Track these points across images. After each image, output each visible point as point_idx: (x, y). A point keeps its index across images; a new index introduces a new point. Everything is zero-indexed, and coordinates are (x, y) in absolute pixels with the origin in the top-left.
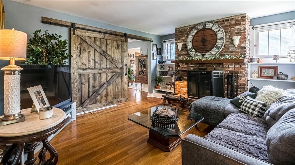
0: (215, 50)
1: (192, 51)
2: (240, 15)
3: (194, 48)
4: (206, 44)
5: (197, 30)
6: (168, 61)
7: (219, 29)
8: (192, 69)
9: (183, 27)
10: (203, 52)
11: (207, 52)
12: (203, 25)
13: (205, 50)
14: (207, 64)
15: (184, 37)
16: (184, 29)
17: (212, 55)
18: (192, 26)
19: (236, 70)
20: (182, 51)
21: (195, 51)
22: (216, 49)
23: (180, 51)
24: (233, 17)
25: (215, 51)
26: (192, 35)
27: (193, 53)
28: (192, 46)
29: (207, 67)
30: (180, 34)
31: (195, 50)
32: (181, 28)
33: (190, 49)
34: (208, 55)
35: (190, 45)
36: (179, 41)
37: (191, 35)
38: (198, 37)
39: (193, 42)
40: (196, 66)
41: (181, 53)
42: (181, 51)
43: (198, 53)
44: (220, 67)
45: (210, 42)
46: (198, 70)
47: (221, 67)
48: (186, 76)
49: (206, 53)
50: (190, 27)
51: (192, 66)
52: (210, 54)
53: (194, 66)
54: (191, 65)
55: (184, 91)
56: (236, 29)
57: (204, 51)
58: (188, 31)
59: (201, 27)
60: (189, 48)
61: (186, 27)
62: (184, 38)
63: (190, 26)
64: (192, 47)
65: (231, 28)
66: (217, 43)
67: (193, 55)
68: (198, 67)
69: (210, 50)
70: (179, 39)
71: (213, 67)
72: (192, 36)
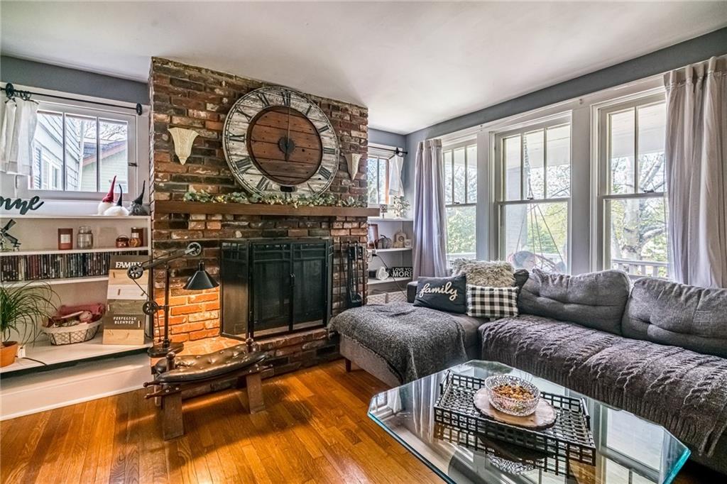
0: (320, 179)
1: (249, 171)
2: (360, 108)
3: (256, 163)
4: (293, 156)
5: (263, 102)
6: (47, 203)
7: (326, 124)
8: (238, 234)
9: (199, 70)
10: (287, 179)
11: (299, 183)
12: (283, 96)
13: (292, 175)
14: (289, 219)
15: (205, 109)
16: (205, 81)
17: (314, 192)
18: (240, 83)
19: (352, 234)
20: (195, 166)
21: (259, 172)
22: (321, 177)
23: (183, 162)
24: (347, 106)
25: (320, 182)
26: (246, 115)
27: (252, 178)
28: (246, 154)
29: (288, 228)
30: (186, 91)
31: (260, 168)
32: (186, 67)
33: (240, 164)
34: (302, 189)
35: (238, 150)
36: (176, 120)
37: (242, 113)
38: (267, 129)
39: (250, 138)
40: (253, 225)
41: (187, 171)
42: (188, 161)
43: (271, 182)
44: (321, 226)
45: (306, 154)
46: (261, 238)
47: (323, 227)
48: (212, 264)
49: (298, 186)
50: (230, 80)
51: (239, 227)
52: (308, 189)
53: (247, 224)
54: (237, 223)
55: (207, 322)
56: (352, 137)
57: (291, 180)
58: (222, 93)
59: (276, 99)
60: (235, 159)
61: (212, 72)
62: (203, 114)
63: (231, 77)
64: (247, 158)
65: (343, 131)
66: (323, 161)
67: (254, 186)
68: (262, 228)
69: (308, 179)
70: (180, 113)
71: (306, 227)
72: (244, 119)
